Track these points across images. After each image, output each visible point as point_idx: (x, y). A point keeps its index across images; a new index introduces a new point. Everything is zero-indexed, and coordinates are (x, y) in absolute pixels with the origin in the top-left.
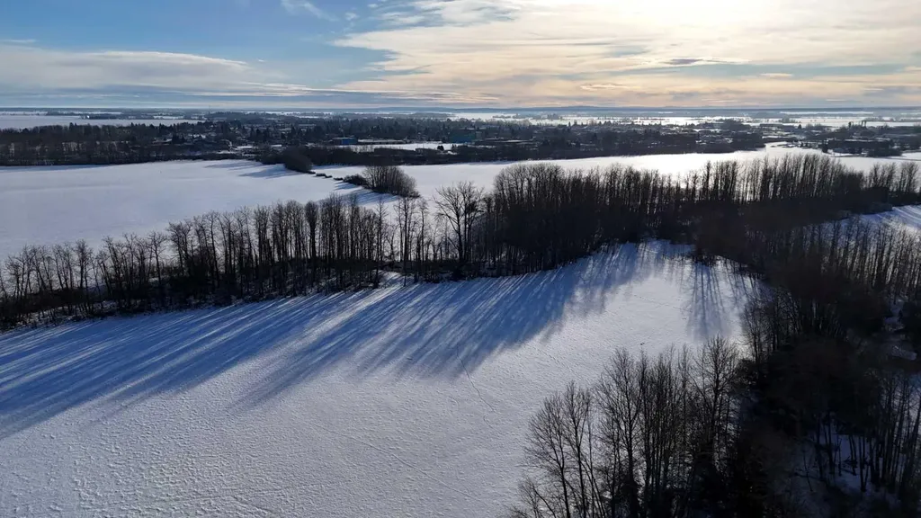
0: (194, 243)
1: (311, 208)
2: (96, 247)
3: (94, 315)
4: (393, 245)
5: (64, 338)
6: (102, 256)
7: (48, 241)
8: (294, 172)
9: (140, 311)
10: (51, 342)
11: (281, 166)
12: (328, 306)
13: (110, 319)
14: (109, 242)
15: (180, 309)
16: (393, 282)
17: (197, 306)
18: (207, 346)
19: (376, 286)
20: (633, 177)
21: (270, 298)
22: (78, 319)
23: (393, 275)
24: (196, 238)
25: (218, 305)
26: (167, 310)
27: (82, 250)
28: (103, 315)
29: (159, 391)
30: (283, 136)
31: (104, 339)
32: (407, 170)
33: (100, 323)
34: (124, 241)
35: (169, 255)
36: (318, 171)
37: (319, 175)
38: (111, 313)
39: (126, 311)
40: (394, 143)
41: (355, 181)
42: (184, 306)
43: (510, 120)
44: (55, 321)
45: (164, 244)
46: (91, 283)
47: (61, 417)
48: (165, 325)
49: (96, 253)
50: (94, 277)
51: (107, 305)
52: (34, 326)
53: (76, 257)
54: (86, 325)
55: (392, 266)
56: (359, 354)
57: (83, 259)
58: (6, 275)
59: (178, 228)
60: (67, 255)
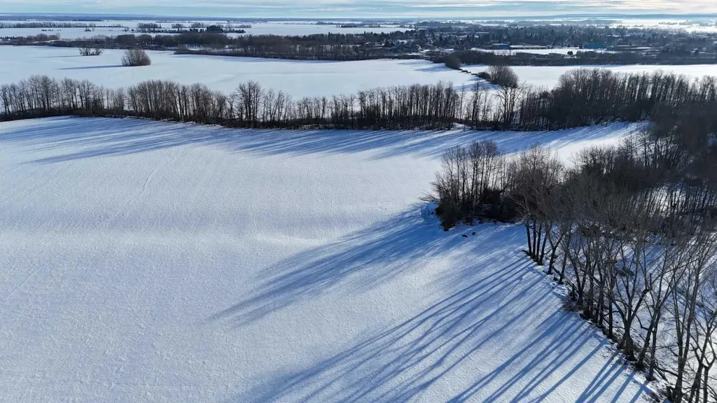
0: (368, 103)
1: (425, 88)
2: (329, 99)
3: (326, 128)
5: (315, 134)
6: (331, 102)
7: (312, 95)
8: (449, 69)
9: (343, 128)
10: (311, 135)
11: (443, 64)
12: (421, 135)
13: (331, 130)
14: (334, 97)
15: (358, 130)
16: (459, 129)
17: (366, 129)
18: (364, 142)
19: (449, 130)
21: (398, 129)
22: (320, 129)
23: (461, 126)
24: (369, 100)
25: (374, 130)
26: (353, 129)
27: (324, 100)
28: (329, 128)
29: (345, 152)
31: (328, 136)
33: (327, 131)
34: (340, 97)
35: (357, 108)
36: (464, 69)
37: (463, 72)
38: (332, 128)
39: (338, 128)
42: (361, 128)
44: (312, 128)
45: (355, 100)
46: (326, 116)
48: (351, 134)
49: (329, 101)
50: (327, 114)
51: (331, 125)
52: (305, 129)
53: (321, 103)
55: (461, 122)
57: (324, 104)
58: (297, 108)
59: (362, 93)
60: (318, 102)
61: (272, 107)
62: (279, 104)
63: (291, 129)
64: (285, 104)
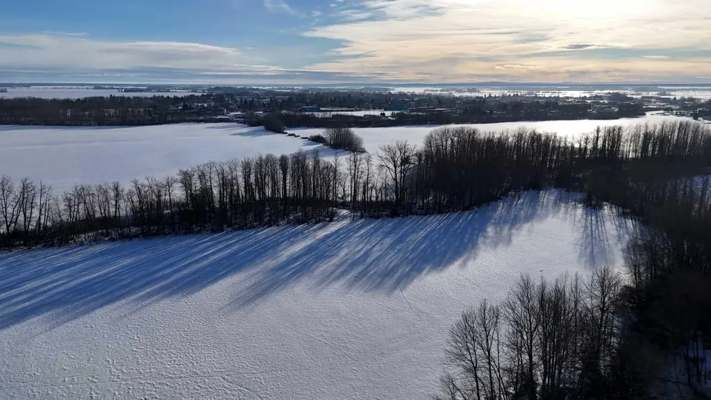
0: (197, 185)
1: (283, 160)
2: (127, 186)
3: (123, 237)
4: (345, 189)
5: (102, 253)
6: (131, 193)
7: (92, 181)
8: (272, 132)
9: (155, 235)
11: (262, 128)
12: (295, 235)
13: (135, 241)
14: (136, 182)
15: (186, 234)
16: (345, 217)
17: (199, 232)
18: (205, 262)
19: (331, 220)
20: (535, 138)
21: (252, 227)
22: (112, 240)
23: (344, 212)
24: (198, 181)
25: (214, 232)
26: (176, 234)
27: (116, 189)
28: (130, 237)
29: (170, 295)
30: (264, 105)
31: (130, 255)
32: (357, 132)
33: (127, 243)
34: (146, 183)
35: (178, 193)
36: (289, 132)
37: (290, 135)
38: (136, 236)
39: (147, 235)
40: (347, 111)
41: (317, 139)
42: (188, 232)
43: (438, 93)
44: (96, 241)
45: (175, 185)
46: (123, 213)
47: (99, 312)
48: (174, 246)
49: (126, 191)
50: (125, 209)
51: (134, 230)
52: (82, 244)
53: (112, 194)
54: (118, 245)
55: (344, 205)
56: (318, 271)
57: (117, 195)
58: (62, 206)
59: (185, 173)
60: (106, 192)
61: (10, 210)
62: (25, 201)
63: (52, 245)
64: (37, 201)
